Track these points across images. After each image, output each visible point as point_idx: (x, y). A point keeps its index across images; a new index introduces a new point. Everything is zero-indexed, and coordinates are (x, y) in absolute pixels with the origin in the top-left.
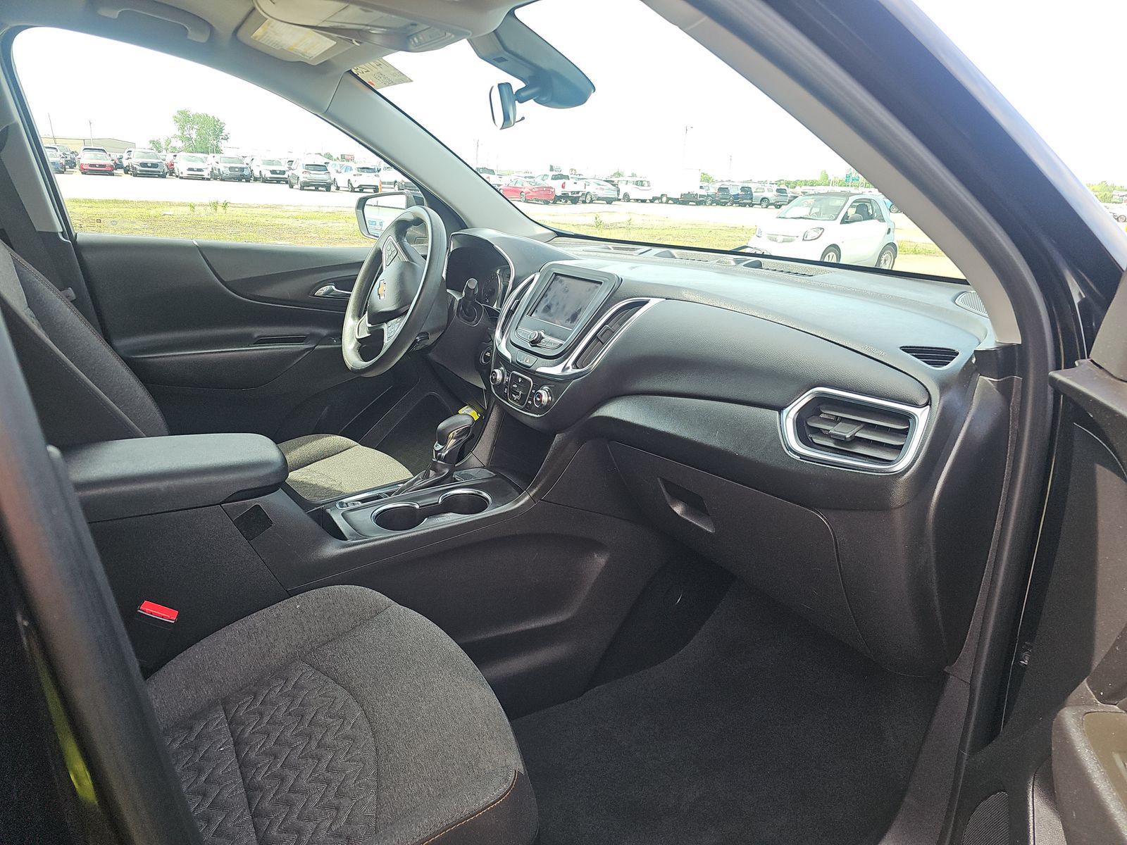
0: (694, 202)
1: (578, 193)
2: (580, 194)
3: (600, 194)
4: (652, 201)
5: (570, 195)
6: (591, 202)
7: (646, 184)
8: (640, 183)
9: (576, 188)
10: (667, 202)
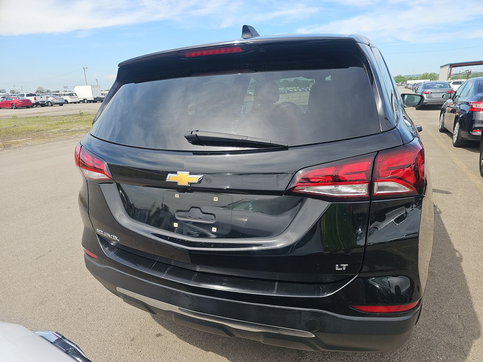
0: (99, 101)
1: (44, 102)
2: (45, 102)
3: (55, 101)
4: (79, 102)
5: (40, 103)
6: (52, 105)
7: (74, 95)
8: (71, 95)
9: (42, 100)
10: (87, 103)
